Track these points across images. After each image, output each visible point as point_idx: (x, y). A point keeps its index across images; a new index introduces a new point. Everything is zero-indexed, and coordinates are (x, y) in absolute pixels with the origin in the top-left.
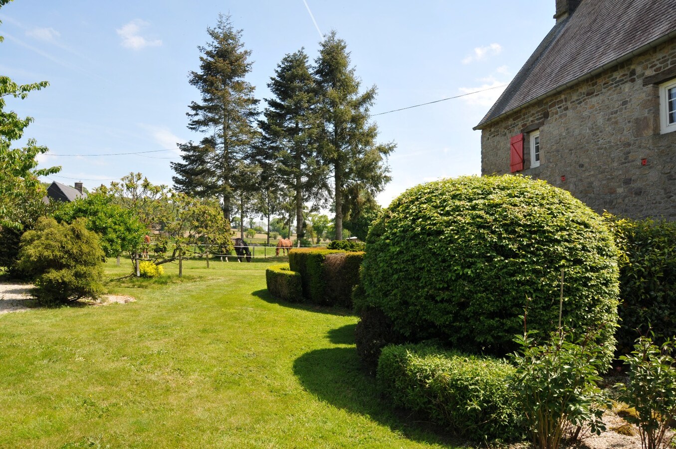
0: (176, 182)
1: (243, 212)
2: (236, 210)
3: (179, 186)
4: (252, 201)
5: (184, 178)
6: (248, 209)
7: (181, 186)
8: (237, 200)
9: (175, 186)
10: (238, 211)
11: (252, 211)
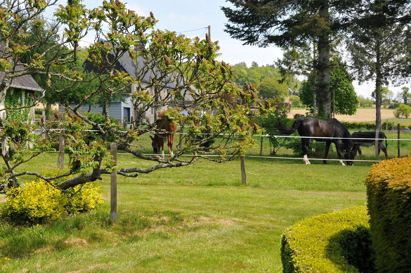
0: (232, 20)
1: (379, 76)
2: (368, 73)
3: (236, 25)
4: (396, 57)
5: (240, 8)
6: (389, 70)
7: (242, 25)
8: (371, 56)
9: (228, 26)
10: (372, 73)
11: (397, 74)
